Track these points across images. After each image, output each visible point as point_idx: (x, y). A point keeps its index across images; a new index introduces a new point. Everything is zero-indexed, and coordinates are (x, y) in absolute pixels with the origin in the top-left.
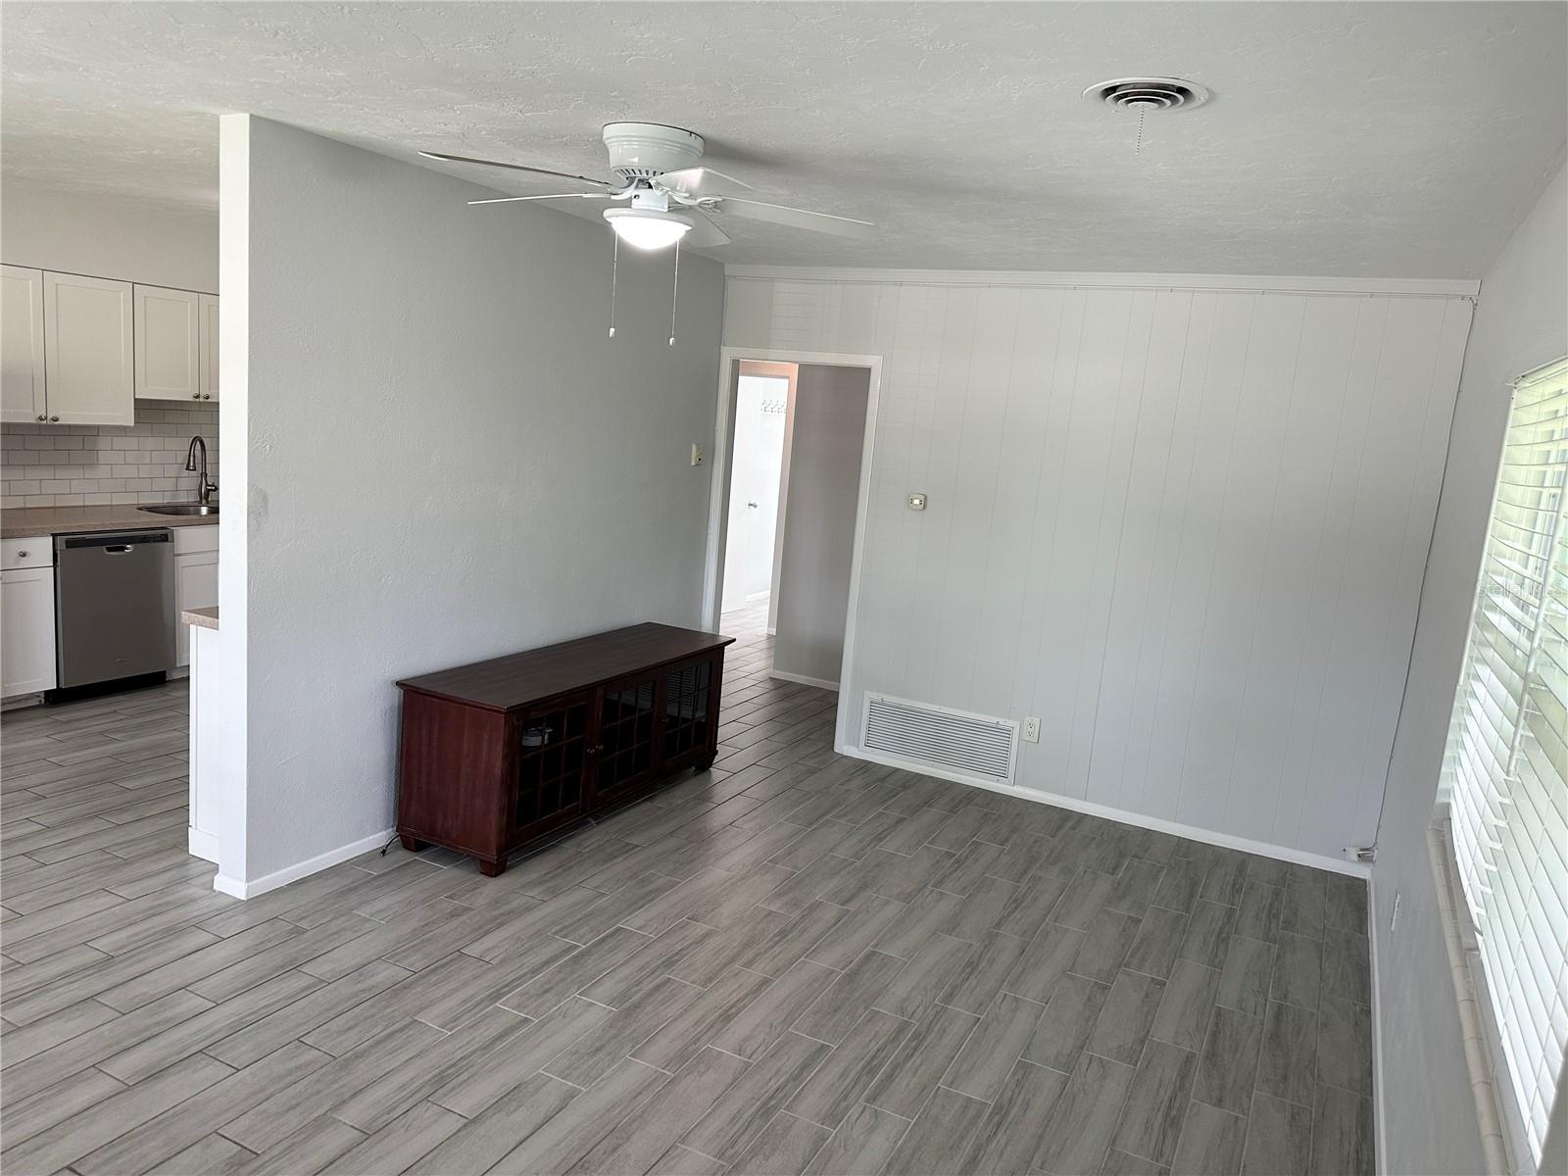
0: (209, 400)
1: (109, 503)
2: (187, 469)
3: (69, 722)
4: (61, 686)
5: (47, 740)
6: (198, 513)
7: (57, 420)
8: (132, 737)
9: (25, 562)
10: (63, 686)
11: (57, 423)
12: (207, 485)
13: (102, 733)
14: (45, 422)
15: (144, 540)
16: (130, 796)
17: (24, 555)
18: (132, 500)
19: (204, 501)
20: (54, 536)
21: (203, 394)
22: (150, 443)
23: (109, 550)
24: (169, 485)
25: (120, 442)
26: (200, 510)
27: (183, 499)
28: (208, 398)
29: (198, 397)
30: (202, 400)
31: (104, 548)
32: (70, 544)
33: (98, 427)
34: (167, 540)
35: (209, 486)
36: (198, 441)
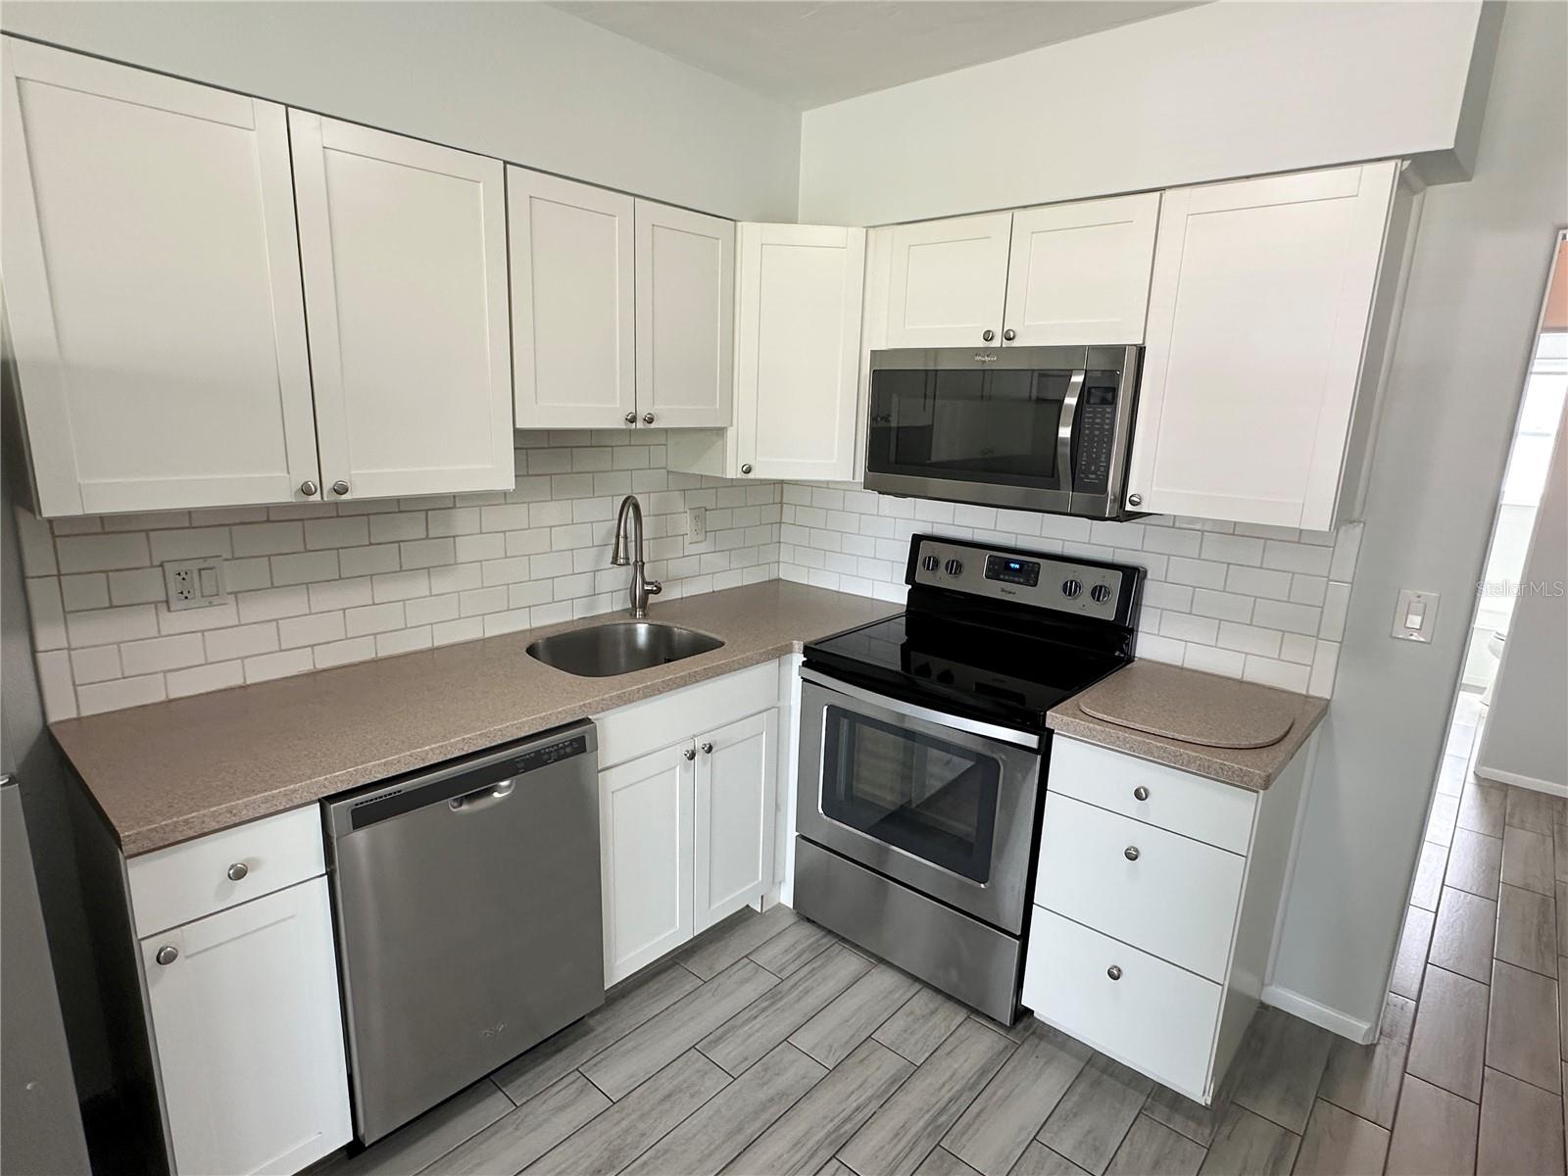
0: (652, 426)
2: (616, 561)
7: (345, 490)
11: (344, 497)
12: (644, 582)
15: (537, 760)
17: (239, 873)
19: (639, 613)
20: (325, 802)
21: (642, 413)
22: (551, 512)
23: (462, 805)
25: (495, 519)
26: (634, 633)
28: (650, 421)
29: (633, 420)
30: (640, 425)
32: (363, 816)
34: (583, 751)
35: (649, 583)
36: (631, 503)
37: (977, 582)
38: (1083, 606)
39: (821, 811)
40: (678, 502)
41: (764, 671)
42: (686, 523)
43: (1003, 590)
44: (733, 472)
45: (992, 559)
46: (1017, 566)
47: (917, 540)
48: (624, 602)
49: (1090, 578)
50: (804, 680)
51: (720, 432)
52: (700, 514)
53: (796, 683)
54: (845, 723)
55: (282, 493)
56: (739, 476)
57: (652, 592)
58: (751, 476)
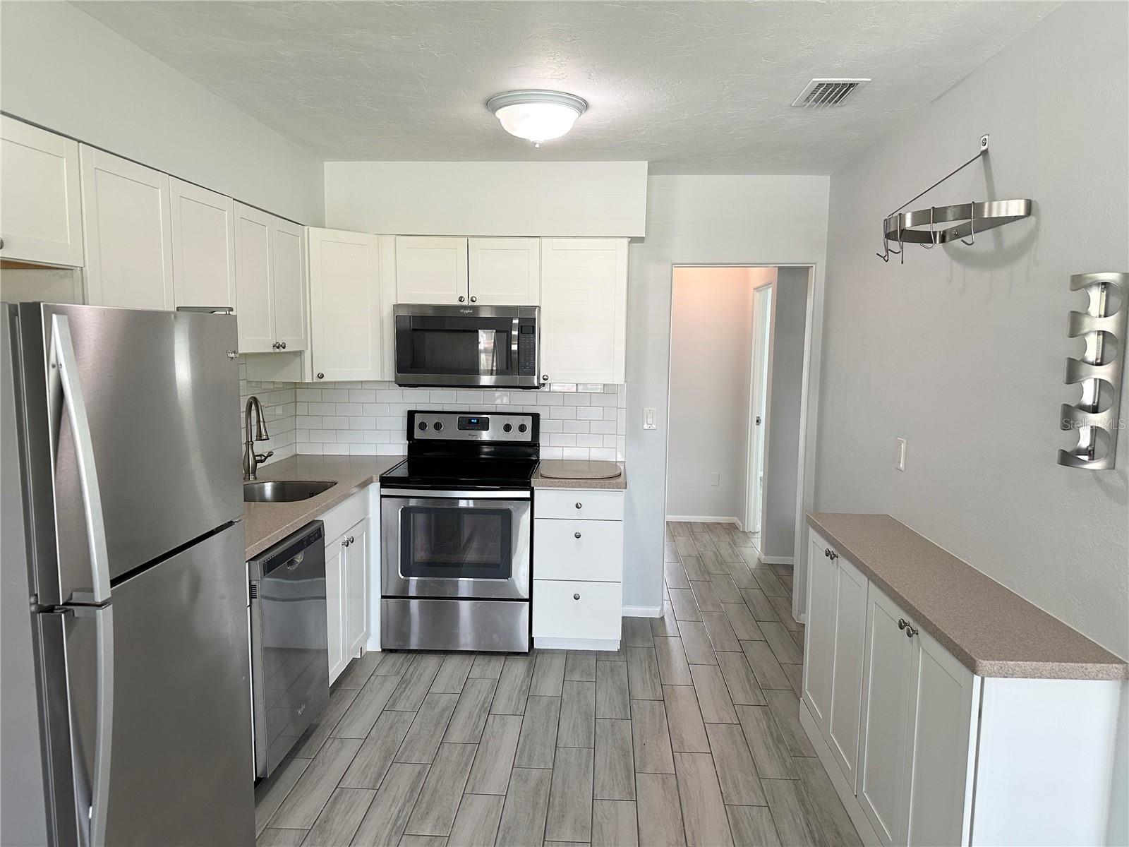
12: (254, 456)
21: (281, 342)
29: (278, 347)
35: (257, 456)
37: (451, 432)
38: (515, 436)
39: (399, 572)
43: (470, 435)
44: (310, 378)
45: (460, 419)
46: (475, 421)
47: (411, 415)
49: (515, 422)
50: (384, 496)
51: (303, 354)
54: (412, 516)
57: (261, 461)
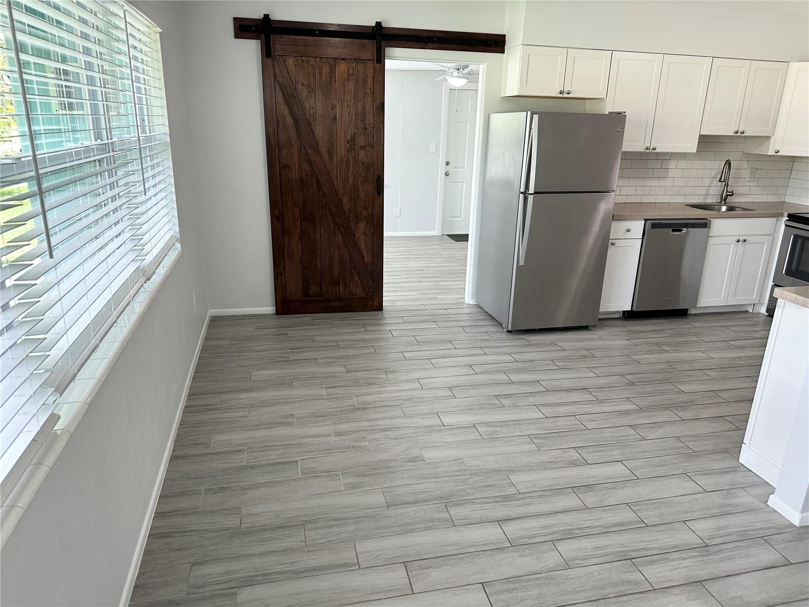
0: (743, 135)
1: (668, 201)
2: (720, 181)
3: (637, 332)
4: (633, 309)
5: (627, 343)
6: (720, 210)
7: (655, 149)
8: (676, 351)
9: (629, 235)
10: (634, 309)
11: (654, 151)
12: (727, 192)
13: (658, 344)
14: (648, 151)
15: (694, 225)
16: (685, 398)
17: (629, 231)
18: (681, 200)
19: (723, 202)
20: (646, 220)
21: (740, 130)
22: (698, 164)
23: (673, 231)
24: (703, 191)
25: (682, 164)
26: (721, 208)
27: (710, 200)
28: (743, 133)
29: (737, 133)
30: (739, 134)
31: (671, 230)
32: (654, 226)
33: (672, 154)
34: (706, 227)
35: (729, 192)
36: (728, 163)
39: (784, 272)
40: (745, 164)
41: (771, 221)
42: (746, 173)
44: (771, 152)
48: (718, 199)
50: (786, 225)
51: (768, 138)
52: (753, 171)
53: (783, 226)
54: (800, 241)
55: (641, 149)
56: (773, 154)
57: (730, 195)
58: (778, 154)
